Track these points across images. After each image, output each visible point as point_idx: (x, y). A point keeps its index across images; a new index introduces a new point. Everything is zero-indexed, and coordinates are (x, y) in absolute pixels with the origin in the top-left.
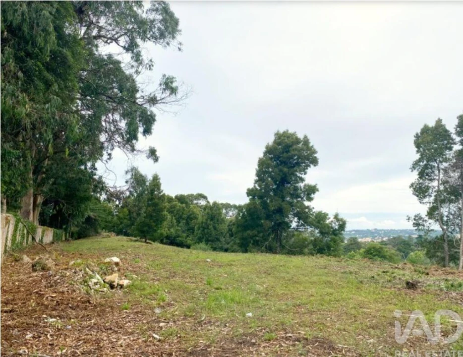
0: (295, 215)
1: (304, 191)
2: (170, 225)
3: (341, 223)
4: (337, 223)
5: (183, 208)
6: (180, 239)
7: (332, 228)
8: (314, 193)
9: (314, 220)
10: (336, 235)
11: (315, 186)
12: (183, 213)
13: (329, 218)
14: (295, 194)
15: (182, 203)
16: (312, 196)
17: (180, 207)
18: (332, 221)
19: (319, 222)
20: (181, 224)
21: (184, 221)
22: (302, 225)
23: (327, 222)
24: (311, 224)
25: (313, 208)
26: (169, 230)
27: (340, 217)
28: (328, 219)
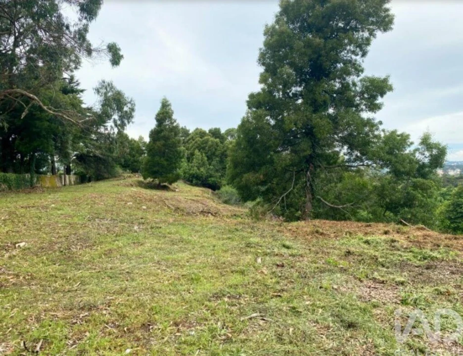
0: (344, 141)
1: (362, 93)
2: (199, 164)
3: (435, 152)
4: (427, 154)
5: (217, 143)
6: (213, 179)
7: (418, 162)
8: (382, 94)
9: (382, 149)
10: (424, 176)
11: (385, 80)
12: (216, 149)
13: (412, 143)
14: (345, 99)
15: (216, 138)
16: (379, 100)
17: (212, 142)
18: (417, 150)
19: (390, 152)
20: (214, 162)
21: (218, 159)
22: (357, 159)
23: (408, 150)
24: (373, 157)
25: (381, 123)
26: (199, 169)
27: (434, 140)
28: (409, 146)
